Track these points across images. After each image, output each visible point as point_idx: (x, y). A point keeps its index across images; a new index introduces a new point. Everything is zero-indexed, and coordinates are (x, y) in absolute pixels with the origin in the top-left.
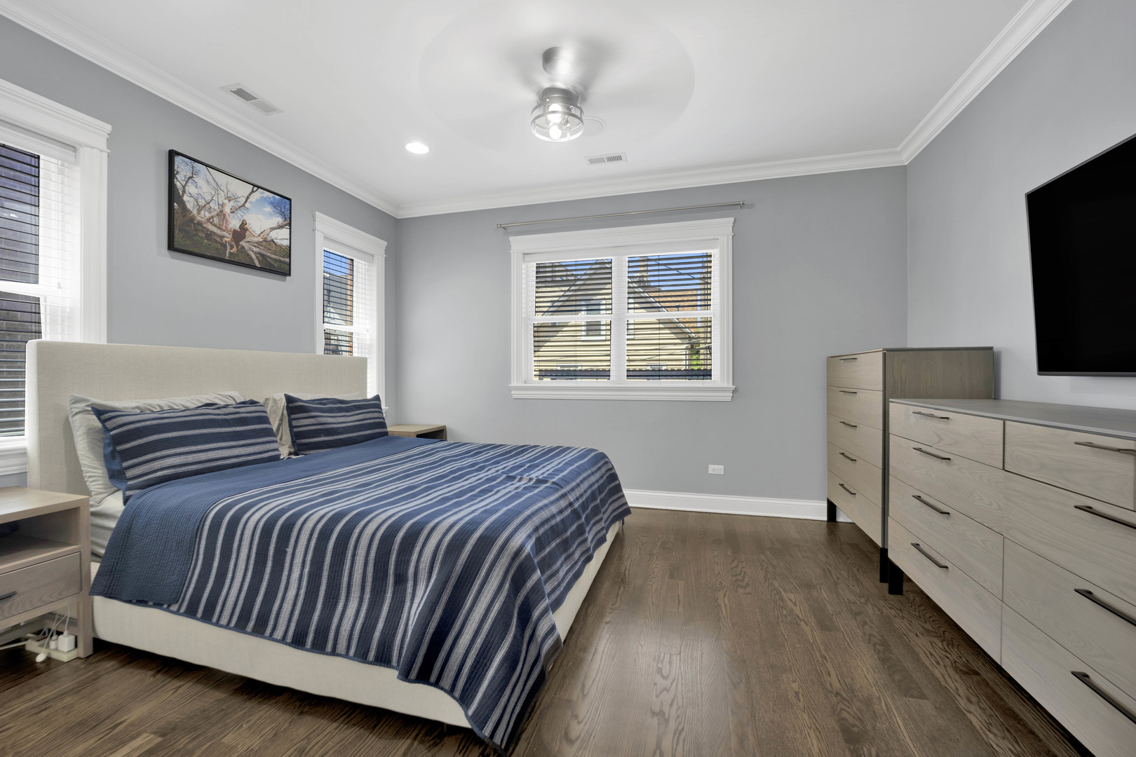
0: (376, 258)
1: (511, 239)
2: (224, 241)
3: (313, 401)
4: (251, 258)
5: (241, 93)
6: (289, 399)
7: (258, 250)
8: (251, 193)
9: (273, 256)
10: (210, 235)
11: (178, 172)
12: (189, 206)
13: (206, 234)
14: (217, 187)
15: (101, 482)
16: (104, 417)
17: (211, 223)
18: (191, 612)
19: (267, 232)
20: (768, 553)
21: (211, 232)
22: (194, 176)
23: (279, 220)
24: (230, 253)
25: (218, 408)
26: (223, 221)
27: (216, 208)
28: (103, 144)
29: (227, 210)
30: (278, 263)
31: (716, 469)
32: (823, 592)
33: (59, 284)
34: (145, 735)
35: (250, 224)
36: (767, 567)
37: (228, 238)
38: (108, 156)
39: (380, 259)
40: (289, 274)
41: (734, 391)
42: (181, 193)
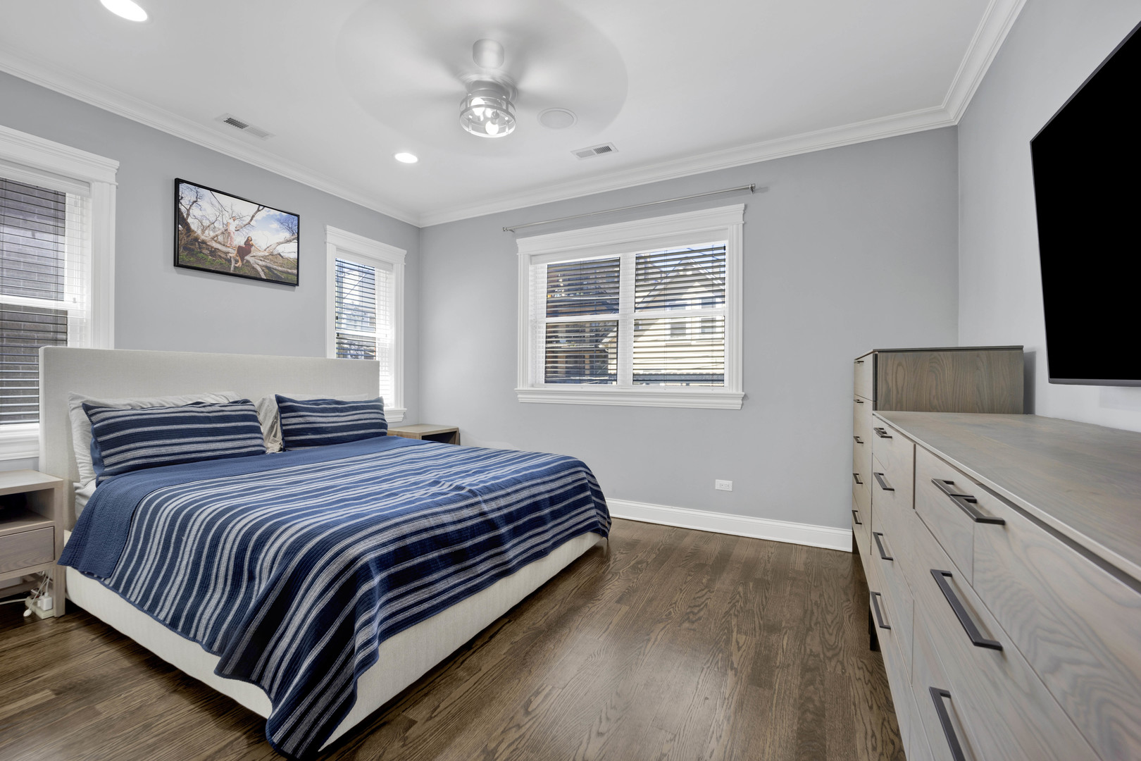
0: (395, 266)
1: (518, 241)
2: (228, 257)
3: (308, 402)
4: (257, 271)
5: (231, 121)
6: (280, 400)
7: (263, 263)
8: (256, 212)
9: (280, 268)
10: (214, 252)
11: (182, 198)
12: (193, 227)
13: (211, 251)
14: (222, 208)
15: (88, 468)
16: (91, 412)
17: (215, 241)
18: (115, 588)
19: (273, 246)
20: (751, 584)
21: (215, 249)
22: (198, 200)
23: (286, 235)
24: (235, 267)
25: (204, 407)
26: (228, 238)
27: (221, 227)
28: (112, 178)
29: (232, 228)
30: (285, 275)
31: (723, 484)
32: (786, 638)
33: (74, 299)
34: (47, 691)
35: (255, 240)
36: (738, 601)
37: (233, 253)
38: (117, 188)
39: (400, 267)
40: (297, 284)
41: (745, 398)
42: (185, 216)
